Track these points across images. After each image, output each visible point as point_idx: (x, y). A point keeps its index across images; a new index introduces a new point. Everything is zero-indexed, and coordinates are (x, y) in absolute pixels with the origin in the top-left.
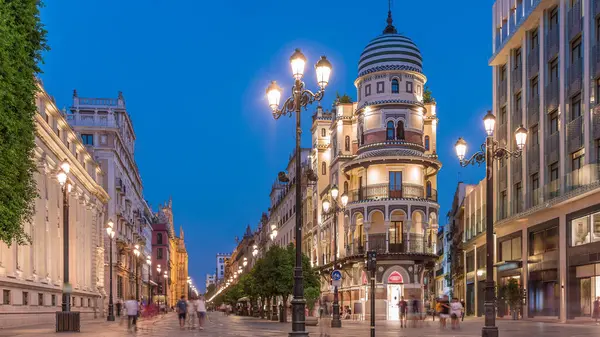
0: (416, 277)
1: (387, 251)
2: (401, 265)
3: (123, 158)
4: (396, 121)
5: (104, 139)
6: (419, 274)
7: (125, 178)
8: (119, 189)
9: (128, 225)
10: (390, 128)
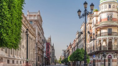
0: (115, 56)
1: (108, 50)
2: (112, 53)
3: (39, 27)
4: (110, 16)
5: (35, 22)
6: (116, 55)
7: (40, 32)
8: (38, 35)
9: (41, 43)
10: (108, 17)
